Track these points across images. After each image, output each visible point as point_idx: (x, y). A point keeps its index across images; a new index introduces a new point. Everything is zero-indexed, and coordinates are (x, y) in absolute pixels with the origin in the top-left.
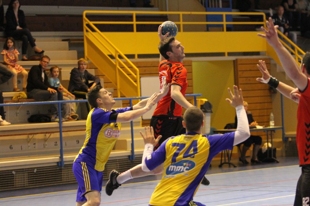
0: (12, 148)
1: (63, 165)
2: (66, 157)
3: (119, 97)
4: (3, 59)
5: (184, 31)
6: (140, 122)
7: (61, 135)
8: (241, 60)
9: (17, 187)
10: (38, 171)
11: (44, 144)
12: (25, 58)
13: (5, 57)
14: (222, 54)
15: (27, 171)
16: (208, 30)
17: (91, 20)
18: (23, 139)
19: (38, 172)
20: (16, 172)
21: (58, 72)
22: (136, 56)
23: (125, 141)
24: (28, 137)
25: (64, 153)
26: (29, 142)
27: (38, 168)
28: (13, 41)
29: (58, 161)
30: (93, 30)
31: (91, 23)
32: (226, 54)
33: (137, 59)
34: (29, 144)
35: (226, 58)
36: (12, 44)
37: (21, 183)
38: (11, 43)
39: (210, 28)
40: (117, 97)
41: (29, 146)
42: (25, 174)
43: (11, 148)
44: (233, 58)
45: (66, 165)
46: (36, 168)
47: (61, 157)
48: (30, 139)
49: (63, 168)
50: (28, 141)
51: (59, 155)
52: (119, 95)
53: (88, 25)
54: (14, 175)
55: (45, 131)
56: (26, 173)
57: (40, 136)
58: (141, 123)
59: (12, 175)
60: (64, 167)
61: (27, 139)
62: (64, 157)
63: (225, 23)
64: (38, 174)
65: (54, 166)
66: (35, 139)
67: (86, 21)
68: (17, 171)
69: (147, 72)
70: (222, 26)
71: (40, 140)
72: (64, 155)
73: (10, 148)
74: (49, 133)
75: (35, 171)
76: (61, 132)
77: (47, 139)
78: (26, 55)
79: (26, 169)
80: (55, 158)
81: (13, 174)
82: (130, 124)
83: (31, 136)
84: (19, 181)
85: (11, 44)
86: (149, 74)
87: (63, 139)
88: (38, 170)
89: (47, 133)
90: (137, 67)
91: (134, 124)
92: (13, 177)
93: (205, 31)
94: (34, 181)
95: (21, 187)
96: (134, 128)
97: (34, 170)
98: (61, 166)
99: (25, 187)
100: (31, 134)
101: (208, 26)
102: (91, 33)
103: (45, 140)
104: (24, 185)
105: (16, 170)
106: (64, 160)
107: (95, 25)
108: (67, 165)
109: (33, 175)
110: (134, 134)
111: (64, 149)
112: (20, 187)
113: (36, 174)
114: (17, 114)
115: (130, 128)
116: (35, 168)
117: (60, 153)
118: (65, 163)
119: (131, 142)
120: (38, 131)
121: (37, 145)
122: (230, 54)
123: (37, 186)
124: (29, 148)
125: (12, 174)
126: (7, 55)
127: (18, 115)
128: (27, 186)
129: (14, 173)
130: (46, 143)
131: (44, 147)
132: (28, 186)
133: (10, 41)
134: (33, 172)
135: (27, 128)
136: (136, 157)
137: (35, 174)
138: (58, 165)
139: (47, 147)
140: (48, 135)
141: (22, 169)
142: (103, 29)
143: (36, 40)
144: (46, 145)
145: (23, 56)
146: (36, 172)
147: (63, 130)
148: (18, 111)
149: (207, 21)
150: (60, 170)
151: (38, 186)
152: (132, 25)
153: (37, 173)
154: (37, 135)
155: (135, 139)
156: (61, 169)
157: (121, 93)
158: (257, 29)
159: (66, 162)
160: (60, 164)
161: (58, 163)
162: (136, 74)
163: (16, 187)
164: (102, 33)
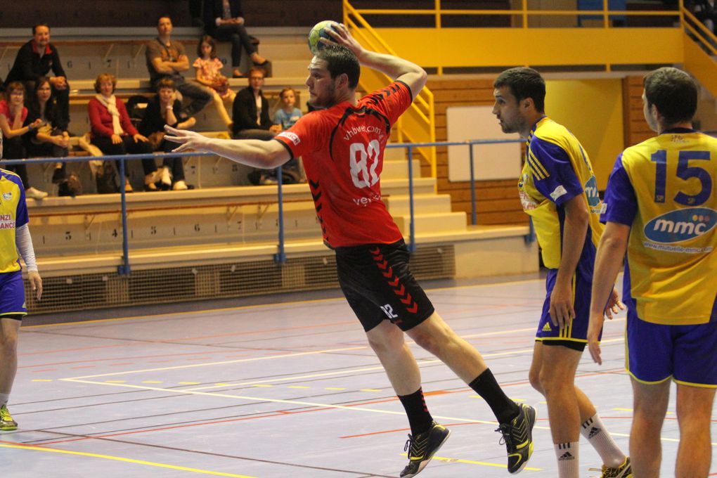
0: (199, 229)
1: (283, 259)
2: (290, 246)
3: (401, 142)
4: (196, 76)
5: (531, 25)
6: (432, 186)
7: (280, 207)
8: (635, 78)
9: (200, 297)
10: (239, 269)
11: (256, 224)
12: (238, 73)
13: (199, 72)
14: (601, 68)
15: (219, 268)
16: (579, 25)
17: (356, 8)
18: (219, 215)
19: (237, 271)
20: (199, 270)
21: (291, 97)
22: (440, 71)
23: (402, 219)
24: (228, 210)
25: (284, 239)
26: (228, 219)
27: (238, 263)
28: (211, 44)
29: (275, 252)
30: (359, 25)
31: (357, 13)
32: (608, 68)
33: (440, 76)
34: (230, 223)
35: (608, 74)
36: (210, 49)
37: (207, 290)
38: (208, 47)
39: (583, 22)
40: (396, 141)
41: (229, 227)
42: (215, 274)
43: (197, 229)
44: (621, 75)
45: (288, 259)
46: (235, 264)
47: (281, 247)
48: (231, 215)
49: (284, 264)
50: (227, 217)
51: (278, 243)
52: (400, 138)
53: (352, 17)
54: (196, 276)
55: (257, 200)
56: (216, 272)
57: (252, 209)
58: (436, 188)
59: (192, 276)
60: (286, 263)
61: (226, 214)
62: (285, 246)
63: (606, 13)
64: (238, 274)
65: (267, 261)
66: (240, 215)
67: (348, 9)
68: (200, 268)
69: (457, 99)
70: (601, 17)
71: (249, 216)
72: (285, 242)
73: (195, 228)
74: (264, 203)
75: (233, 268)
76: (280, 202)
77: (262, 214)
78: (238, 68)
79: (216, 265)
80: (271, 247)
81: (194, 274)
82: (408, 190)
83: (232, 210)
84: (203, 286)
85: (208, 50)
86: (462, 102)
87: (284, 215)
88: (238, 267)
89: (260, 203)
90: (431, 90)
91: (414, 190)
92: (194, 278)
93: (575, 27)
94: (230, 286)
95: (209, 296)
96: (415, 197)
97: (230, 267)
98: (280, 261)
99: (214, 296)
100: (232, 205)
101: (580, 18)
102: (356, 31)
103: (259, 216)
104: (213, 294)
105: (199, 266)
106: (285, 251)
107: (363, 15)
108: (291, 259)
109: (230, 275)
110: (415, 209)
111: (285, 232)
112: (206, 296)
113: (235, 275)
114: (214, 170)
115: (407, 198)
116: (232, 264)
117: (278, 239)
118: (288, 257)
119: (409, 222)
120: (244, 201)
121: (244, 224)
122: (615, 68)
123: (235, 296)
124: (230, 229)
125: (191, 274)
126: (202, 68)
127: (217, 172)
128: (217, 295)
129: (194, 271)
130: (261, 221)
131: (257, 228)
132: (220, 295)
133: (205, 44)
134: (230, 271)
135: (225, 195)
136: (418, 247)
137: (232, 275)
138: (275, 260)
139: (261, 227)
140: (263, 208)
141: (210, 266)
142: (376, 22)
143: (261, 42)
144: (260, 224)
145: (234, 70)
146: (236, 271)
147: (284, 199)
148: (217, 166)
149: (579, 9)
150: (278, 267)
151: (238, 295)
152: (433, 16)
153: (236, 273)
154: (244, 207)
155: (415, 216)
156: (281, 267)
157: (404, 136)
158: (675, 24)
159: (289, 254)
160: (279, 257)
161: (274, 255)
162: (428, 102)
163: (197, 297)
164: (374, 31)
